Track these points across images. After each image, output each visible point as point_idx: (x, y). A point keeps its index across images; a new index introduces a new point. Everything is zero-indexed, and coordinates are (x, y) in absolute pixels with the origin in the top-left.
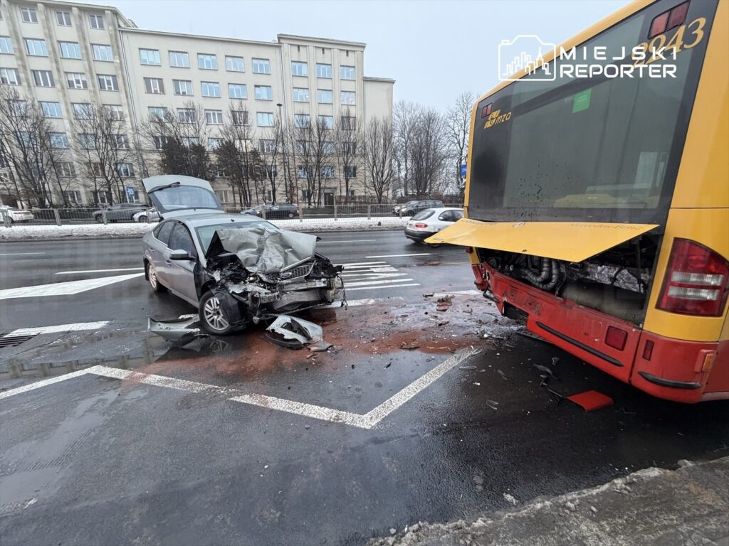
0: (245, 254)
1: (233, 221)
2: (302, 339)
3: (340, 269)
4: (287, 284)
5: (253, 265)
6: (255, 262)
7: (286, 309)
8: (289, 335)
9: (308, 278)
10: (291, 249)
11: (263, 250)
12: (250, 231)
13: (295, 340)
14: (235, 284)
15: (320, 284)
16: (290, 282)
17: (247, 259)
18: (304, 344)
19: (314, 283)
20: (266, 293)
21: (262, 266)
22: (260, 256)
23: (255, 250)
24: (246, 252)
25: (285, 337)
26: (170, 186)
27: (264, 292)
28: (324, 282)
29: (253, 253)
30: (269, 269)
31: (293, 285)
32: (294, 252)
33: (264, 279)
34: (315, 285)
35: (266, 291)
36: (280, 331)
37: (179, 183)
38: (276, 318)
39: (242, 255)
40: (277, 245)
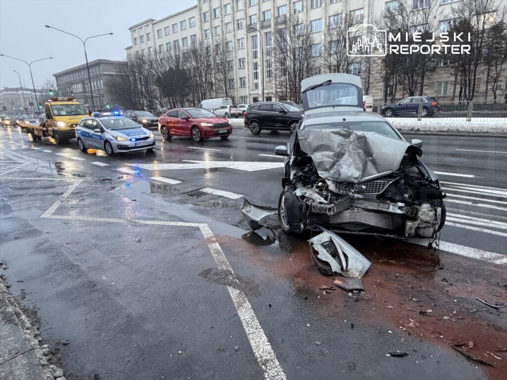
0: (320, 157)
1: (344, 120)
2: (335, 266)
4: (358, 199)
5: (326, 170)
6: (328, 167)
7: (347, 227)
8: (324, 255)
9: (382, 198)
10: (371, 158)
11: (343, 154)
12: (332, 132)
13: (327, 264)
14: (304, 186)
15: (395, 208)
16: (362, 197)
17: (321, 163)
18: (336, 272)
19: (387, 206)
21: (335, 173)
22: (337, 161)
23: (332, 153)
24: (322, 155)
25: (319, 256)
26: (321, 85)
28: (400, 208)
29: (329, 157)
30: (343, 176)
31: (364, 202)
32: (374, 163)
33: (332, 187)
34: (389, 208)
36: (318, 247)
37: (330, 81)
38: (322, 232)
39: (317, 157)
40: (360, 151)
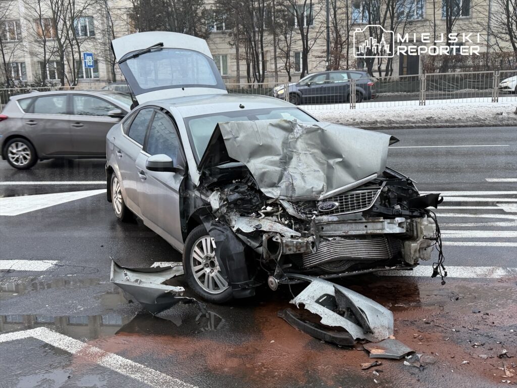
0: (261, 166)
1: (242, 107)
2: (353, 331)
3: (435, 201)
4: (329, 223)
5: (273, 185)
6: (276, 181)
7: (327, 268)
8: (330, 318)
9: (372, 215)
10: (340, 160)
11: (291, 158)
12: (271, 125)
13: (340, 329)
14: (242, 215)
15: (392, 227)
16: (335, 219)
17: (263, 174)
18: (358, 339)
19: (379, 226)
20: (292, 237)
21: (287, 187)
22: (285, 170)
23: (277, 158)
24: (263, 162)
25: (323, 322)
26: (148, 51)
27: (289, 235)
28: (400, 225)
29: (273, 163)
30: (298, 192)
31: (340, 226)
32: (346, 165)
33: (291, 210)
34: (383, 229)
35: (294, 233)
36: (314, 308)
37: (161, 44)
38: (307, 283)
39: (256, 166)
40: (316, 151)
